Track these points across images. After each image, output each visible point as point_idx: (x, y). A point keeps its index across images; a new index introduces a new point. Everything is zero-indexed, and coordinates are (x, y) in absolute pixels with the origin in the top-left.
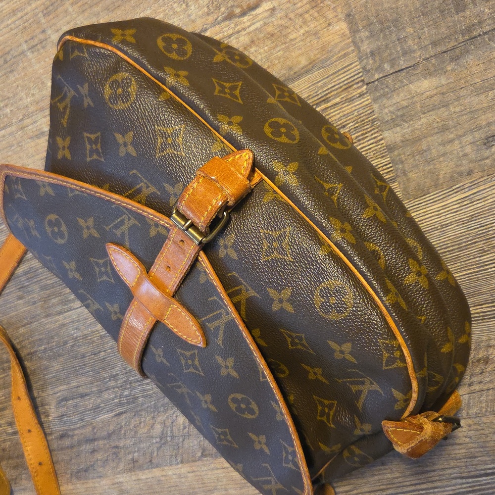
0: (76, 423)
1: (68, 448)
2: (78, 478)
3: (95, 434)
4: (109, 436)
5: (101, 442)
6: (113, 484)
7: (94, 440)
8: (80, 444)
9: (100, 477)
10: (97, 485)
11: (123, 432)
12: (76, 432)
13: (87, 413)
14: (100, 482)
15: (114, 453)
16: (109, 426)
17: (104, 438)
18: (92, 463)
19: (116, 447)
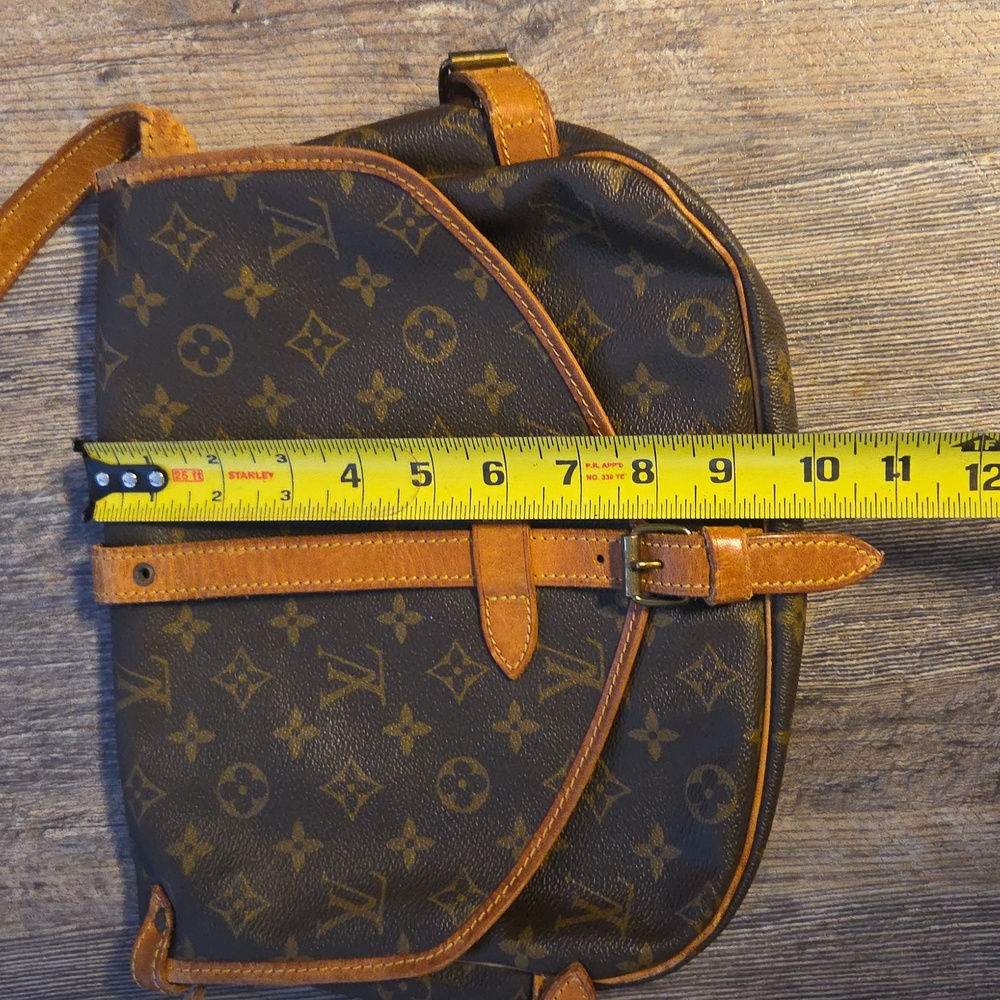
0: (856, 676)
1: (811, 731)
2: (817, 805)
3: (906, 706)
4: (950, 713)
5: (918, 728)
6: (920, 828)
7: (901, 720)
8: (852, 725)
9: (888, 808)
10: (871, 825)
11: (991, 711)
12: (851, 697)
13: (901, 656)
14: (883, 819)
15: (951, 756)
16: (956, 692)
17: (930, 720)
18: (874, 775)
19: (962, 743)
